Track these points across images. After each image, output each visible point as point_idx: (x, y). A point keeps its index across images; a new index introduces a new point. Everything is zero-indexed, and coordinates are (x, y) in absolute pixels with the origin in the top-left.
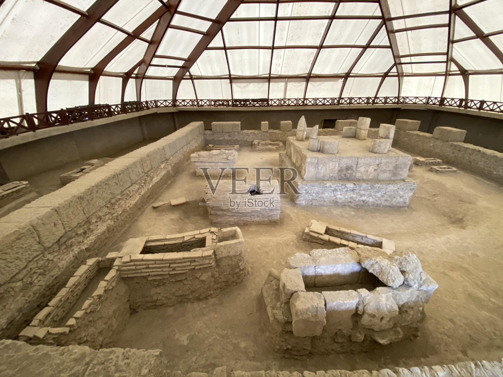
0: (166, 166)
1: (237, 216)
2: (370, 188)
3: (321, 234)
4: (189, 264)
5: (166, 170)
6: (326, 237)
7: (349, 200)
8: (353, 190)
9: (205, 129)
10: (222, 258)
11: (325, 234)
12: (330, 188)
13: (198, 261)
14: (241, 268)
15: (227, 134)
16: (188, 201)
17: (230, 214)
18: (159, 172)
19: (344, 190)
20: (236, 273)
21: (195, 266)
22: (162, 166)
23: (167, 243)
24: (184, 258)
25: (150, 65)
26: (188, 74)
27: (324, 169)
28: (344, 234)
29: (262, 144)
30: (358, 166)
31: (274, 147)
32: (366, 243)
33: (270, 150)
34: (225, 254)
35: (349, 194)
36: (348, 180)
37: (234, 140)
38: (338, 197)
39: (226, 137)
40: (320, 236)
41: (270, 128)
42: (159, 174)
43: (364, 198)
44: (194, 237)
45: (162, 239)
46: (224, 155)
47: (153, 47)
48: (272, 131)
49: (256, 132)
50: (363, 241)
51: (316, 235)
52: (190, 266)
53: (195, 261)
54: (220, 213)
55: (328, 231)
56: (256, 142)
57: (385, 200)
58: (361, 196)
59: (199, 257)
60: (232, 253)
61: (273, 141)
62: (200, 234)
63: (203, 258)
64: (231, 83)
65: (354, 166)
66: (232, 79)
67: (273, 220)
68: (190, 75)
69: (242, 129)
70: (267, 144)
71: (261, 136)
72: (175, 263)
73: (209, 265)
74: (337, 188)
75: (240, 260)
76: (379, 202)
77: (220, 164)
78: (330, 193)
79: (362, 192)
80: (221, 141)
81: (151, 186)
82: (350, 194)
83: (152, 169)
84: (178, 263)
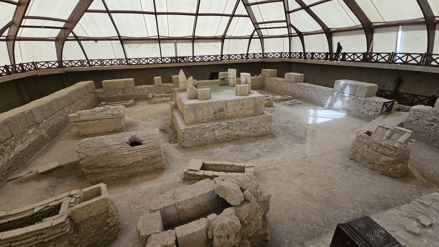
0: (37, 131)
1: (119, 170)
2: (239, 124)
3: (197, 171)
4: (35, 238)
5: (38, 135)
6: (201, 173)
7: (226, 136)
8: (227, 127)
9: (97, 88)
10: (82, 221)
11: (201, 169)
12: (209, 129)
13: (46, 233)
14: (111, 224)
15: (121, 90)
16: (60, 164)
17: (110, 170)
18: (24, 139)
19: (221, 129)
20: (105, 232)
21: (44, 239)
22: (30, 132)
23: (10, 219)
24: (27, 234)
25: (20, 26)
26: (71, 35)
27: (201, 112)
28: (217, 166)
29: (157, 97)
30: (228, 108)
31: (169, 99)
32: (235, 170)
33: (165, 101)
34: (85, 216)
35: (225, 131)
36: (222, 119)
37: (128, 96)
38: (216, 135)
39: (120, 94)
40: (196, 173)
41: (163, 82)
42: (26, 140)
43: (237, 133)
44: (48, 206)
45: (5, 216)
46: (109, 110)
47: (22, 8)
48: (165, 84)
49: (151, 86)
50: (232, 169)
51: (192, 173)
52: (36, 240)
53: (42, 234)
54: (98, 171)
55: (204, 167)
56: (150, 95)
57: (253, 132)
58: (235, 131)
59: (47, 228)
60: (94, 213)
61: (167, 94)
62: (56, 200)
63: (53, 228)
64: (122, 44)
65: (225, 108)
66: (123, 40)
67: (158, 166)
68: (75, 36)
69: (136, 85)
70: (162, 97)
71: (156, 90)
72: (17, 241)
73: (62, 234)
74: (214, 127)
75: (108, 217)
76: (249, 134)
77: (105, 120)
78: (210, 133)
79: (235, 128)
80: (115, 98)
81: (12, 156)
82: (226, 131)
83: (13, 136)
84: (22, 240)
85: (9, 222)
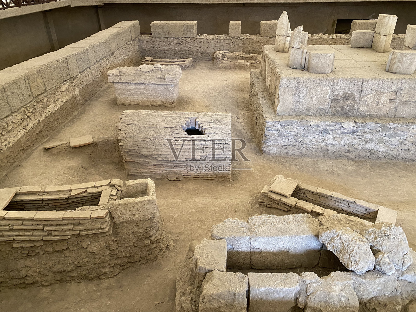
0: (71, 89)
1: (166, 166)
2: (380, 129)
3: (286, 196)
4: (71, 227)
5: (71, 95)
6: (293, 201)
7: (346, 147)
8: (353, 132)
9: (142, 33)
10: (123, 222)
11: (292, 196)
12: (316, 128)
13: (83, 225)
14: (154, 238)
15: (176, 41)
16: (95, 140)
17: (154, 162)
18: (57, 97)
19: (339, 132)
20: (146, 246)
21: (80, 231)
22: (64, 88)
23: (45, 197)
24: (64, 219)
27: (308, 96)
28: (322, 198)
29: (230, 58)
30: (363, 94)
31: (248, 63)
32: (355, 212)
33: (241, 68)
34: (127, 217)
35: (346, 138)
36: (346, 115)
37: (185, 50)
38: (328, 142)
39: (174, 46)
40: (284, 199)
41: (243, 32)
42: (58, 100)
43: (371, 145)
44: (86, 192)
45: (40, 192)
46: (160, 72)
48: (246, 36)
49: (222, 37)
50: (350, 210)
51: (277, 197)
52: (73, 230)
53: (80, 224)
54: (140, 160)
55: (298, 193)
56: (219, 54)
57: (405, 150)
58: (367, 142)
59: (85, 219)
60: (137, 217)
61: (246, 53)
62: (95, 187)
63: (92, 220)
65: (357, 94)
67: (220, 174)
69: (200, 32)
70: (236, 58)
71: (229, 44)
72: (51, 225)
73: (101, 231)
74: (327, 128)
75: (152, 228)
76: (396, 152)
77: (152, 87)
78: (317, 137)
79: (368, 136)
80: (164, 52)
81: (43, 117)
82: (348, 139)
83: (46, 91)
84: (56, 225)
85: (43, 200)
